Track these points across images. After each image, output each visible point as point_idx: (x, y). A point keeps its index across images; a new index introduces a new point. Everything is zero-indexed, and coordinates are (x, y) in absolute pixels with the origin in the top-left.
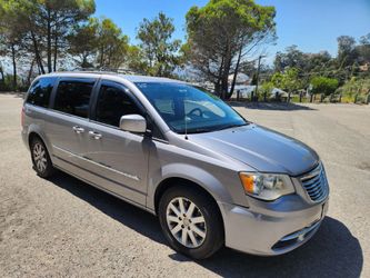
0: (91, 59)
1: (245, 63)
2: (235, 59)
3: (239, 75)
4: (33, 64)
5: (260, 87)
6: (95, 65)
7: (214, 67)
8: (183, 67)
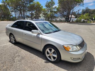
0: (33, 12)
1: (74, 12)
2: (72, 11)
3: (72, 15)
4: (19, 14)
5: (78, 19)
6: (34, 14)
7: (65, 13)
8: (57, 14)
